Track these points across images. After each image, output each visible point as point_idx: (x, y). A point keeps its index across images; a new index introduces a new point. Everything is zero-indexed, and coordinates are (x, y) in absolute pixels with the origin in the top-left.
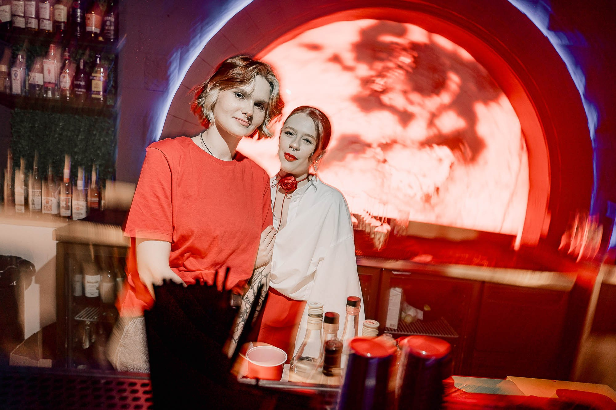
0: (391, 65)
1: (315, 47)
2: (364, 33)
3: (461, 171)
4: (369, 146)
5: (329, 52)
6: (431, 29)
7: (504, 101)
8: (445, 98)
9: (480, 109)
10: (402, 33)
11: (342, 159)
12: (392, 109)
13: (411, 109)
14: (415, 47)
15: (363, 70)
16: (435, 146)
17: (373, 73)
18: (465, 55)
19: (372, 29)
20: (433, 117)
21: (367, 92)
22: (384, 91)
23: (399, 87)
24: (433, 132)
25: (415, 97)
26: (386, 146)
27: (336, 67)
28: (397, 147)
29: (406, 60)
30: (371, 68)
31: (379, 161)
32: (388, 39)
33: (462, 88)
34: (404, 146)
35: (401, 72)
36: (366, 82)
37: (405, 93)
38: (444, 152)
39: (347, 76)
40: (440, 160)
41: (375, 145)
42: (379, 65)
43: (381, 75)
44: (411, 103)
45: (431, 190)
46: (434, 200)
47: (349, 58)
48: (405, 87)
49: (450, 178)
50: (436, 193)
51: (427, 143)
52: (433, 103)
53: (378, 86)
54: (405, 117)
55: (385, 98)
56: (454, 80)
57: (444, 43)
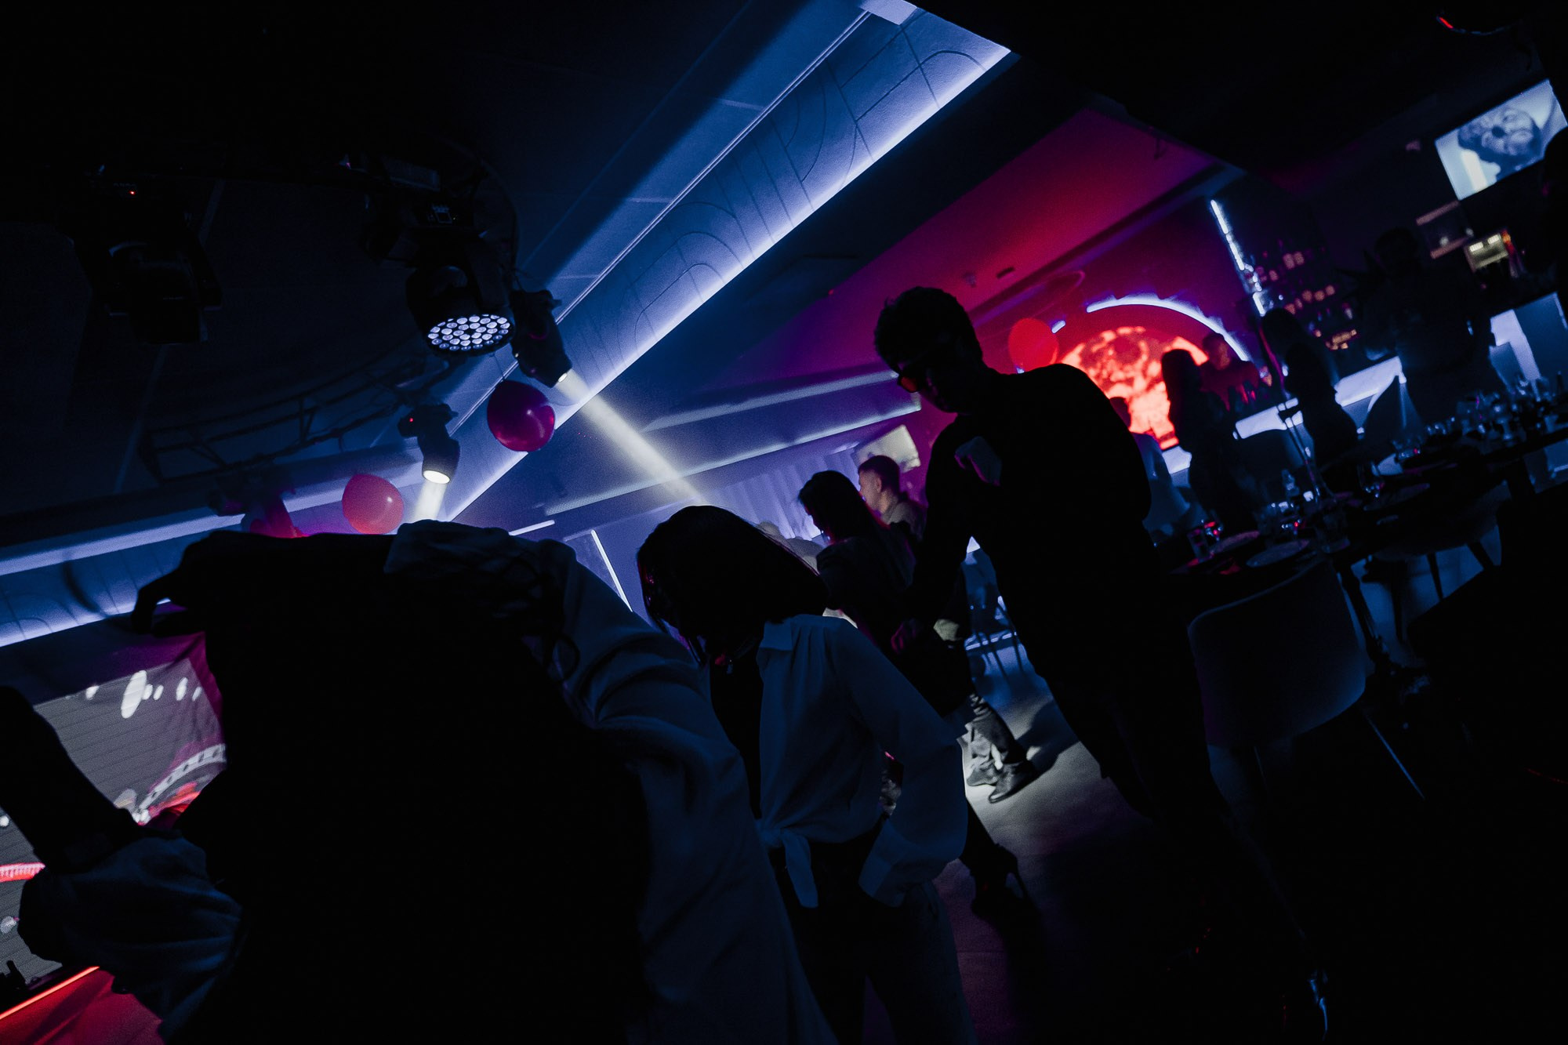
2: (1081, 355)
6: (1114, 329)
8: (1144, 358)
10: (1102, 340)
12: (1120, 381)
13: (1130, 375)
14: (1110, 343)
17: (1098, 371)
18: (1140, 330)
20: (1144, 373)
22: (1110, 375)
23: (1115, 368)
25: (1128, 367)
29: (1111, 352)
30: (1095, 367)
32: (1095, 349)
33: (1149, 345)
34: (1138, 396)
37: (1121, 369)
42: (1099, 365)
43: (1103, 367)
51: (1150, 387)
52: (1139, 364)
53: (1105, 374)
54: (1129, 382)
55: (1113, 379)
56: (1143, 345)
57: (1125, 331)
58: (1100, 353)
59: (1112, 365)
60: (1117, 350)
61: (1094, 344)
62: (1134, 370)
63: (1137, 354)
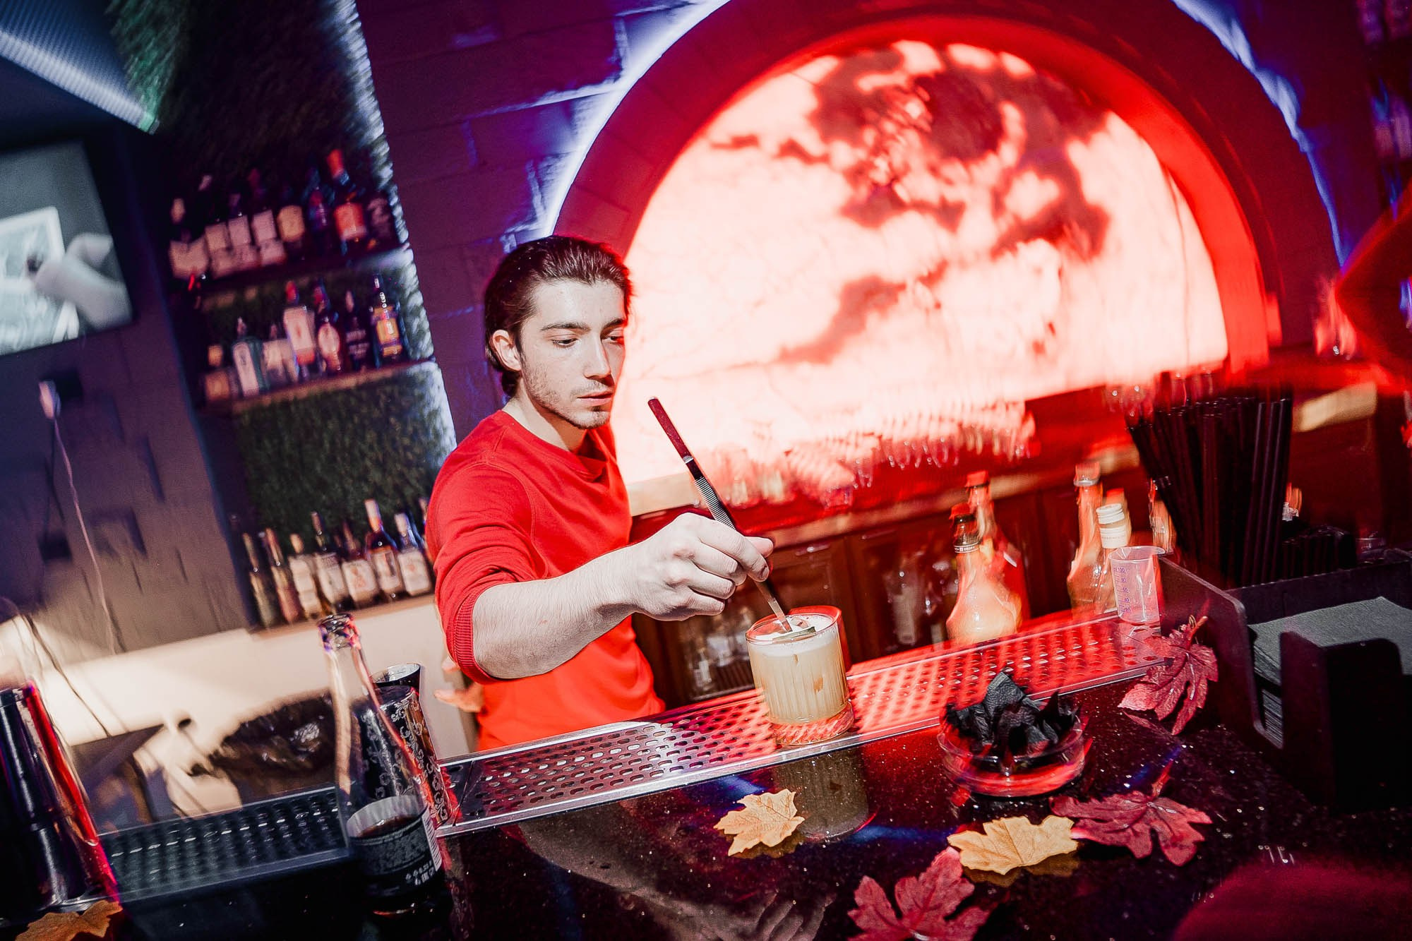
0: (889, 127)
1: (743, 142)
2: (820, 89)
3: (1080, 275)
4: (902, 287)
5: (771, 144)
6: (940, 40)
7: (1116, 124)
8: (1008, 153)
9: (1077, 153)
10: (895, 63)
11: (860, 326)
12: (921, 206)
13: (952, 195)
14: (921, 82)
15: (844, 154)
16: (1021, 246)
17: (861, 154)
18: (1016, 66)
19: (835, 76)
21: (864, 191)
22: (895, 178)
23: (917, 162)
24: (1005, 224)
25: (954, 170)
26: (931, 279)
27: (794, 163)
28: (952, 274)
29: (915, 109)
30: (855, 142)
31: (927, 311)
32: (869, 83)
33: (1030, 126)
34: (963, 264)
35: (910, 134)
36: (857, 174)
37: (934, 171)
38: (1040, 252)
39: (818, 173)
40: (1038, 271)
41: (910, 283)
42: (869, 136)
43: (880, 149)
44: (949, 182)
45: (1040, 332)
46: (1050, 346)
47: (810, 141)
48: (934, 158)
49: (1066, 296)
50: (1050, 332)
51: (1004, 246)
52: (990, 169)
53: (880, 174)
54: (949, 214)
55: (901, 191)
56: (1012, 116)
57: (969, 56)
58: (882, 103)
59: (908, 149)
60: (933, 107)
61: (869, 68)
62: (971, 181)
63: (991, 139)
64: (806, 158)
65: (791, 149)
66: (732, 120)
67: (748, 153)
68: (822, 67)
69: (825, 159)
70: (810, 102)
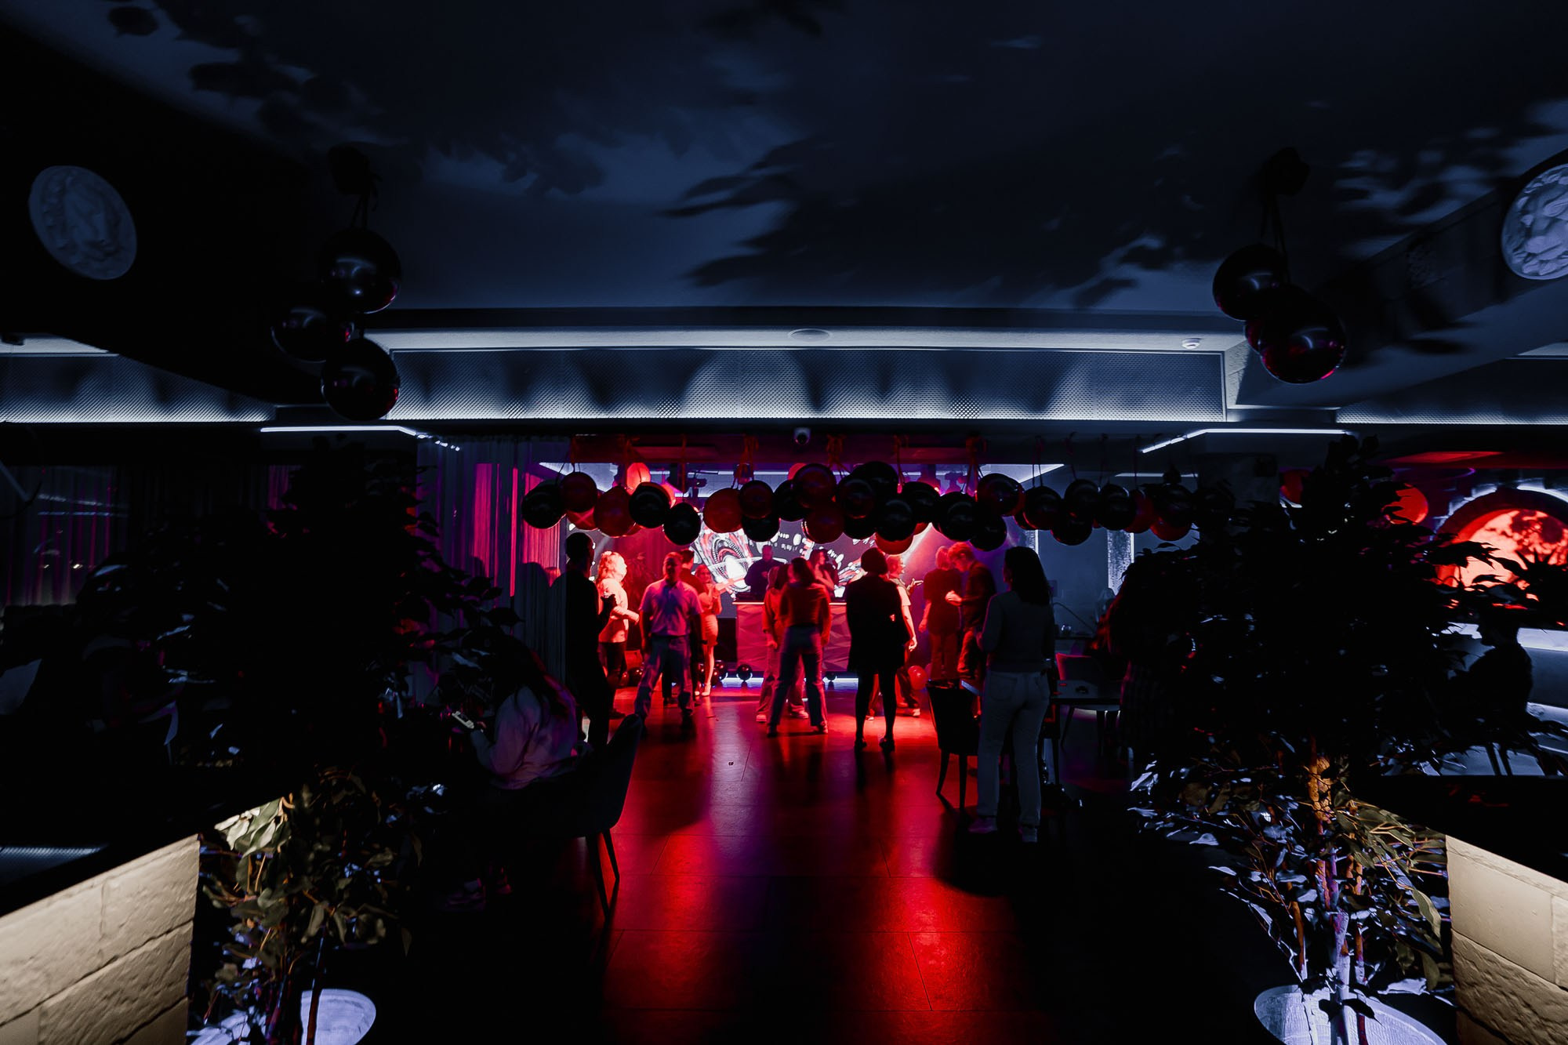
0: (1530, 531)
1: (1493, 530)
2: (1514, 519)
5: (1499, 531)
10: (1533, 514)
14: (1540, 520)
15: (1517, 536)
17: (1522, 537)
19: (1517, 516)
21: (1521, 547)
23: (1536, 541)
27: (1504, 537)
29: (1538, 527)
30: (1520, 533)
32: (1526, 518)
35: (1536, 534)
36: (1520, 542)
37: (1541, 544)
39: (1510, 541)
42: (1524, 533)
43: (1527, 536)
44: (1545, 548)
47: (1509, 532)
48: (1541, 541)
53: (1526, 543)
55: (1531, 548)
58: (1529, 524)
59: (1534, 538)
60: (1542, 527)
61: (1527, 515)
63: (1559, 538)
64: (1508, 536)
65: (1504, 533)
66: (1491, 524)
67: (1493, 533)
68: (1514, 513)
69: (1511, 537)
70: (1510, 522)
